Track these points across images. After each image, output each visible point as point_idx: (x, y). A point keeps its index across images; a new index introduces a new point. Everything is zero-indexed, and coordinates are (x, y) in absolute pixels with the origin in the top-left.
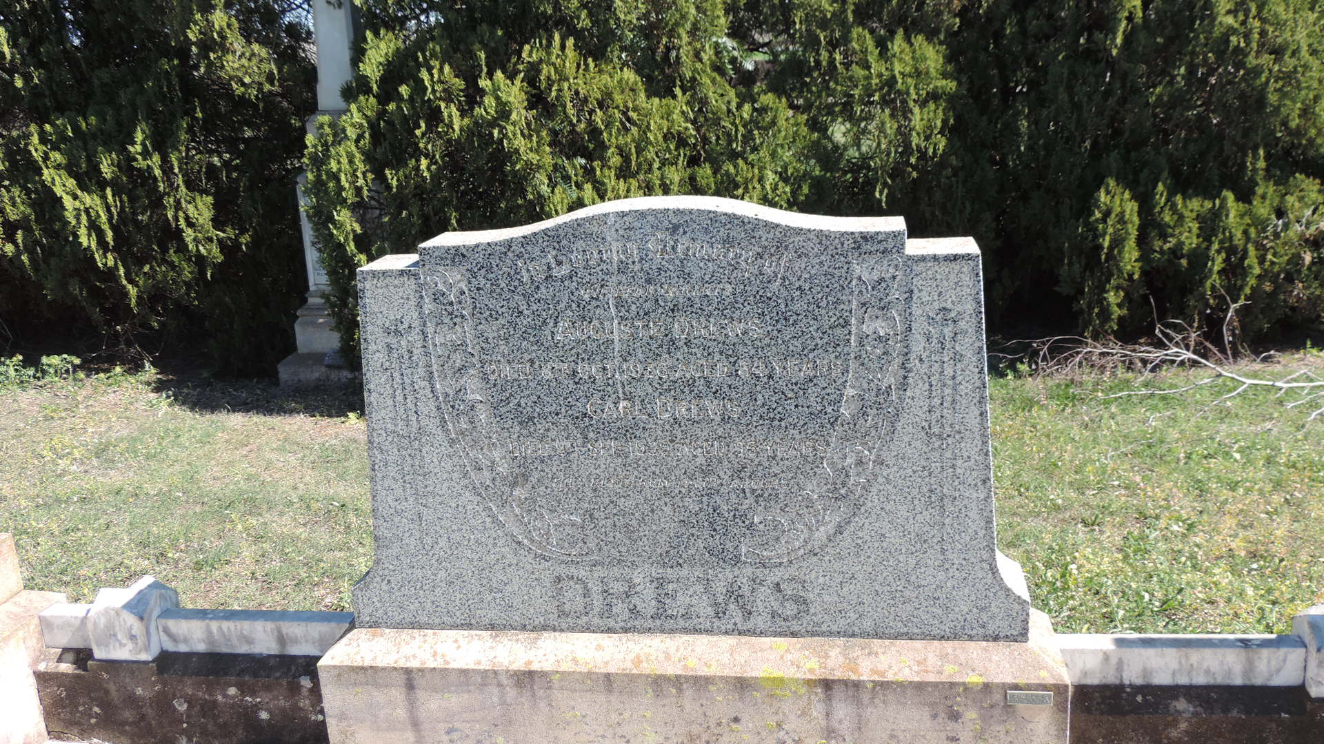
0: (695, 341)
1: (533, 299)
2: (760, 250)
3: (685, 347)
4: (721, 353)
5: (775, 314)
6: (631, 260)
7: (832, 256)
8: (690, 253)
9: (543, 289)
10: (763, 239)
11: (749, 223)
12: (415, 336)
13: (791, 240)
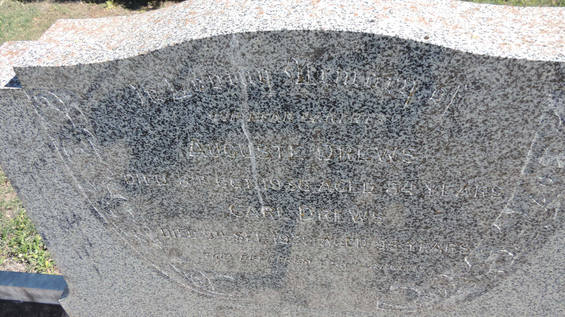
3: (328, 169)
4: (368, 175)
7: (522, 88)
8: (337, 81)
9: (165, 112)
10: (433, 68)
11: (417, 48)
13: (470, 70)
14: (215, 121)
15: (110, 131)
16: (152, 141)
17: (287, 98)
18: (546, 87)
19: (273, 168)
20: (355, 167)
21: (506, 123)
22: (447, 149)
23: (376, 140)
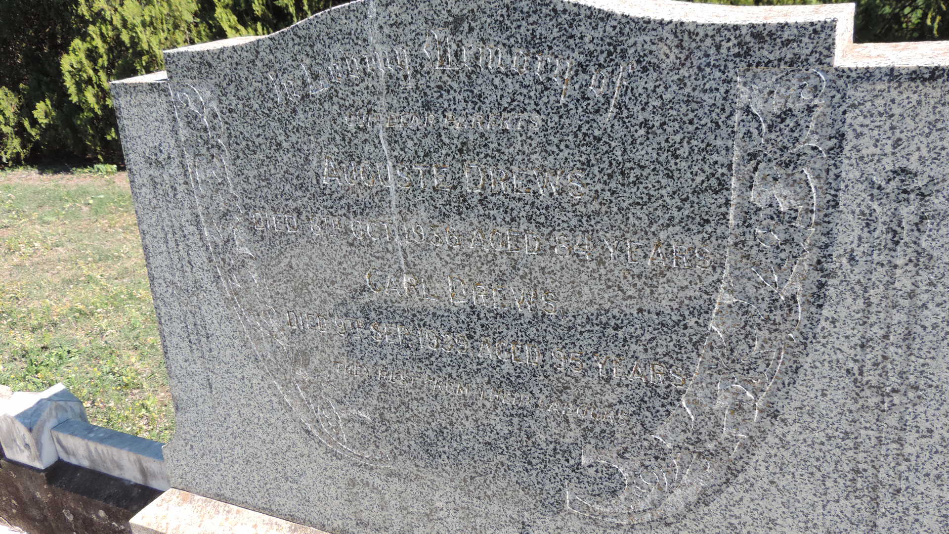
0: (494, 199)
1: (290, 127)
2: (582, 58)
3: (480, 207)
4: (529, 219)
5: (606, 165)
6: (401, 73)
7: (699, 68)
8: (481, 62)
9: (301, 115)
10: (587, 40)
11: (565, 11)
12: (174, 169)
13: (631, 42)
14: (351, 126)
15: (244, 143)
16: (286, 159)
17: (427, 91)
18: (731, 65)
19: (415, 205)
20: (512, 205)
21: (691, 128)
22: (623, 173)
23: (533, 157)
